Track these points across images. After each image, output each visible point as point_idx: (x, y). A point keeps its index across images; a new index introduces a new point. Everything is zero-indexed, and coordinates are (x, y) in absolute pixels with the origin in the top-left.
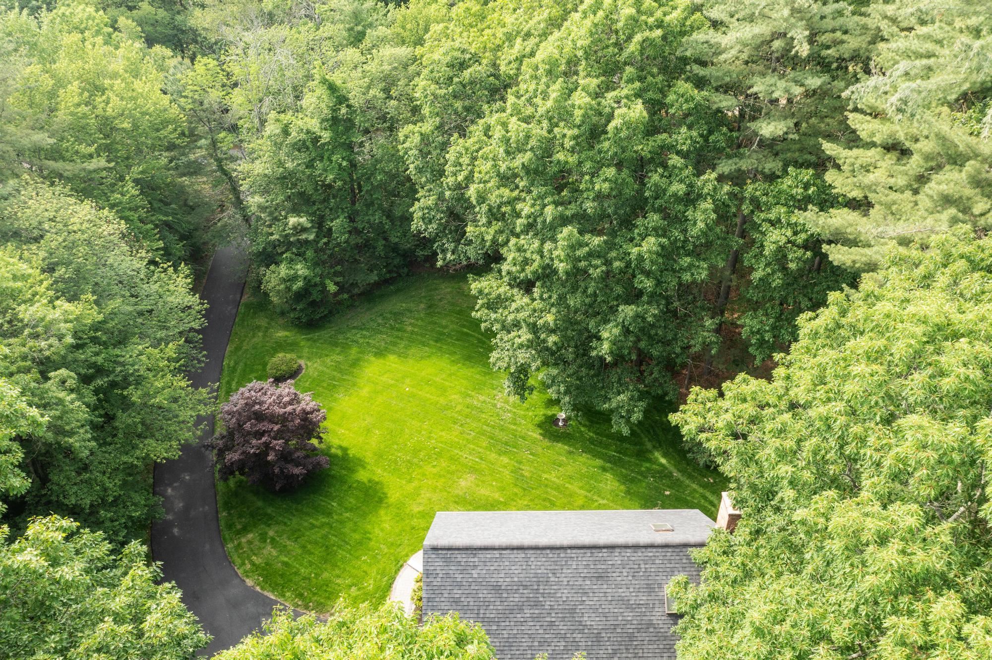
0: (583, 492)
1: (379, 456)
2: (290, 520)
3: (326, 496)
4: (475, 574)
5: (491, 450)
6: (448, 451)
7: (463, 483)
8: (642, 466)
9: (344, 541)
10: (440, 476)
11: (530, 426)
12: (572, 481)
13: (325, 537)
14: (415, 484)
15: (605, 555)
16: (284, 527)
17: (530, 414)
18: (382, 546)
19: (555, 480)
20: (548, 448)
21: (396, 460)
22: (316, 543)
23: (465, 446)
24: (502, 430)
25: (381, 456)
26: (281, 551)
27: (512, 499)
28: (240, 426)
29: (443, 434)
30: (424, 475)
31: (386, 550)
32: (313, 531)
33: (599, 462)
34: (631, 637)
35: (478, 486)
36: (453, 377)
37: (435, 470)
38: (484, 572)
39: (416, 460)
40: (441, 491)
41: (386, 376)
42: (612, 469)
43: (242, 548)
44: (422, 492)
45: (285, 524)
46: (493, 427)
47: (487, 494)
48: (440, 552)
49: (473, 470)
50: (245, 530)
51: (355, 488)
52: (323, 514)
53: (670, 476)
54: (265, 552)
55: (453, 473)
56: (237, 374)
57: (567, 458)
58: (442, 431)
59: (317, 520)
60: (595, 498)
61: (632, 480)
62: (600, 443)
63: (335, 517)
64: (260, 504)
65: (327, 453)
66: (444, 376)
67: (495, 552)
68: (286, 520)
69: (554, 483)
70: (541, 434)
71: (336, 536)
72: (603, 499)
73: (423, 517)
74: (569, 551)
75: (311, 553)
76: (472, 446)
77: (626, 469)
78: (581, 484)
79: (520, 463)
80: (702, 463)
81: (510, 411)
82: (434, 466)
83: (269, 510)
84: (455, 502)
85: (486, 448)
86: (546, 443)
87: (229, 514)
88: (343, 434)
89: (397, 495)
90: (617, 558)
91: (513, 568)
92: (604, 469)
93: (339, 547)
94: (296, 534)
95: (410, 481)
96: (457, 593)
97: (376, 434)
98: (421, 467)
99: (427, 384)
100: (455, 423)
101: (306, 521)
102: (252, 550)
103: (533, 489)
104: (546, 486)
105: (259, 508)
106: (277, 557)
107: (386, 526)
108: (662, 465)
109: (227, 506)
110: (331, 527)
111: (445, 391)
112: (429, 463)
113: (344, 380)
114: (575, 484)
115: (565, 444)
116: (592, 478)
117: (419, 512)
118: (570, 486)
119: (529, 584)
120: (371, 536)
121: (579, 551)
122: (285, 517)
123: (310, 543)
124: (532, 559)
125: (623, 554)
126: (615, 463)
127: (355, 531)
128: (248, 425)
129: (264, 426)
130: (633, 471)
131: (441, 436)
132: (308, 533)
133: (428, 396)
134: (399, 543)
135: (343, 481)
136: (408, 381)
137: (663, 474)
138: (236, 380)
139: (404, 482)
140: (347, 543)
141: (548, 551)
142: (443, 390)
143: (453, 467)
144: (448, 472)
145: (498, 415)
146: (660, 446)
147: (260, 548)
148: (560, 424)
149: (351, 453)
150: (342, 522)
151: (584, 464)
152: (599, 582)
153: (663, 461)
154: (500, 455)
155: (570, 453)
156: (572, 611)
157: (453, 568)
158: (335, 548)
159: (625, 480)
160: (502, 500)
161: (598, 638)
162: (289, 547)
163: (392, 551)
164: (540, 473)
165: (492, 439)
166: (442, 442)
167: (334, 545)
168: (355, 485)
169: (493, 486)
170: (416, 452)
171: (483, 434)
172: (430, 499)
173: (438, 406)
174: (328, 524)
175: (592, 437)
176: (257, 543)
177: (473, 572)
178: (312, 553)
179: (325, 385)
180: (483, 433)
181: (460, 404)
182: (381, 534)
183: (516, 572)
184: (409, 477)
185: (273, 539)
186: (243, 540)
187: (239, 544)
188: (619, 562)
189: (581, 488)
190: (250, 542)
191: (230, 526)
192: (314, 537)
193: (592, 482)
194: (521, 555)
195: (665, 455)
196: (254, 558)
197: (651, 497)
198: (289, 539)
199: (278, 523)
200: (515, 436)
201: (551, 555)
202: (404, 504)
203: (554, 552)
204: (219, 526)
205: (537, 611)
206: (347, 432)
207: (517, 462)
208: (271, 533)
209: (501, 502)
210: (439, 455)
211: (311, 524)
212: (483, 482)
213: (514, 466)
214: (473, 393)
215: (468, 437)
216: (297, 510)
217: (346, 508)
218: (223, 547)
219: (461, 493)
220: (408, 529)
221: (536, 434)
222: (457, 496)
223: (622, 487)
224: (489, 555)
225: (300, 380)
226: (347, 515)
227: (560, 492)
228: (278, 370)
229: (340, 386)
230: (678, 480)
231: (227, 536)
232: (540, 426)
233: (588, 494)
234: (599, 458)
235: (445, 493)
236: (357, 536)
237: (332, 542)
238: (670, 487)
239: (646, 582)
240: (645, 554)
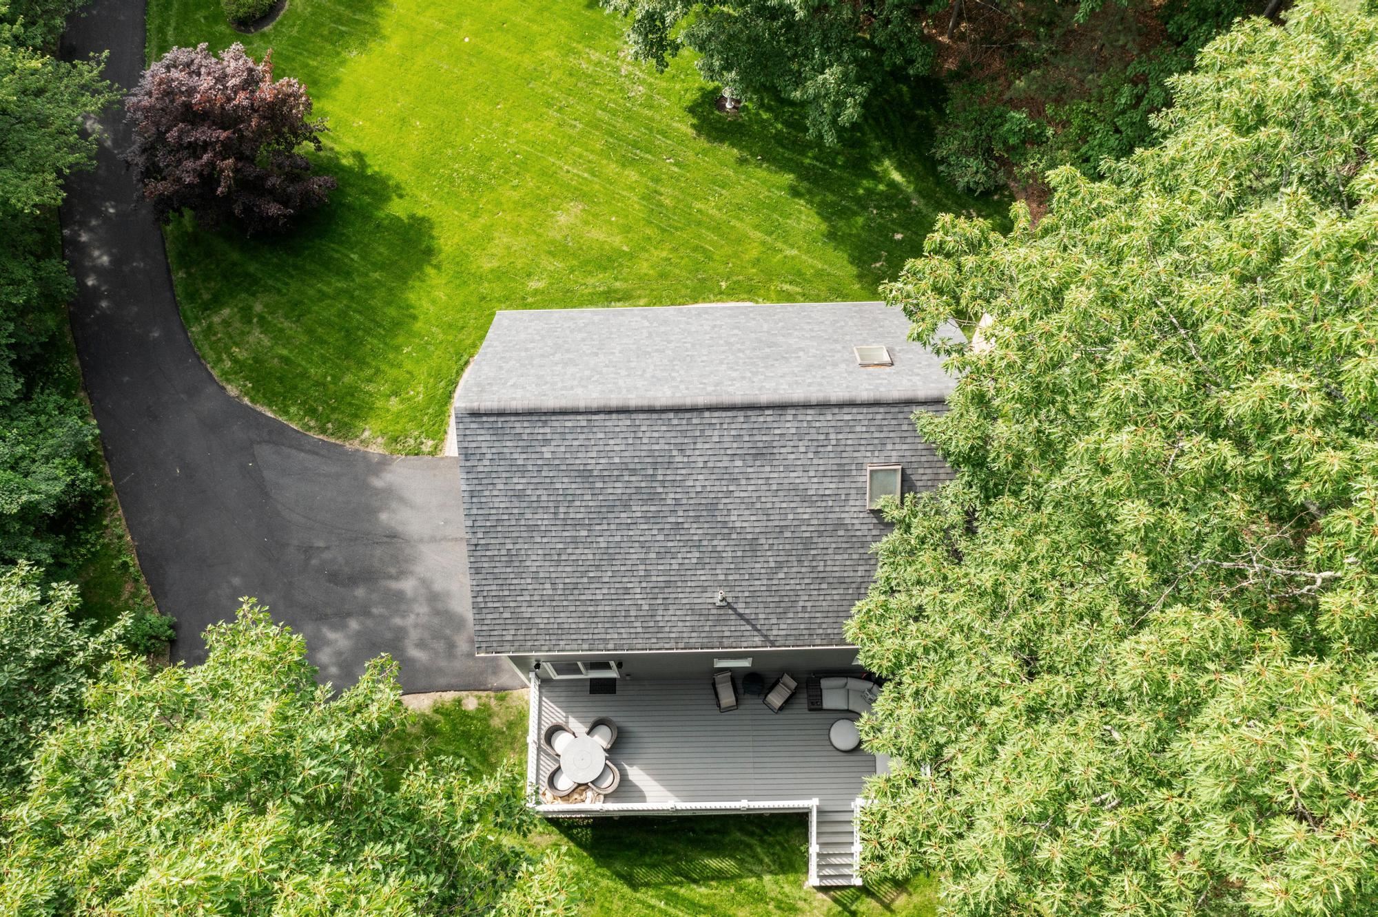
0: (759, 234)
1: (424, 167)
2: (287, 284)
3: (341, 243)
4: (547, 452)
5: (609, 158)
6: (538, 158)
7: (562, 219)
8: (859, 185)
9: (374, 321)
10: (524, 206)
11: (679, 112)
12: (742, 214)
13: (343, 314)
14: (484, 220)
15: (769, 419)
16: (277, 298)
17: (678, 86)
18: (434, 329)
19: (714, 212)
20: (705, 152)
21: (450, 176)
22: (329, 324)
23: (566, 148)
24: (628, 119)
25: (427, 170)
26: (274, 338)
27: (644, 249)
28: (161, 136)
29: (529, 126)
30: (499, 204)
31: (441, 337)
32: (323, 304)
33: (789, 178)
34: (807, 544)
35: (586, 223)
36: (546, 14)
37: (515, 195)
38: (563, 449)
39: (483, 177)
40: (526, 232)
41: (428, 14)
42: (809, 191)
43: (215, 335)
44: (496, 234)
45: (279, 291)
46: (614, 113)
47: (602, 237)
49: (580, 195)
50: (216, 302)
51: (387, 229)
52: (338, 274)
53: (904, 204)
54: (251, 339)
55: (545, 200)
56: (174, 11)
57: (735, 172)
58: (527, 120)
59: (329, 284)
60: (779, 245)
61: (844, 213)
62: (794, 143)
63: (357, 280)
64: (235, 256)
65: (331, 167)
66: (530, 12)
67: (579, 417)
68: (279, 285)
69: (711, 217)
70: (693, 126)
71: (360, 313)
72: (792, 246)
73: (499, 278)
74: (707, 414)
75: (322, 342)
76: (577, 150)
77: (833, 192)
78: (757, 221)
79: (657, 180)
80: (962, 183)
81: (642, 82)
82: (514, 188)
83: (252, 268)
84: (549, 252)
85: (601, 153)
86: (703, 143)
87: (189, 274)
88: (362, 129)
89: (456, 240)
90: (789, 424)
91: (611, 442)
92: (795, 192)
93: (368, 331)
94: (297, 309)
95: (476, 215)
96: (519, 482)
97: (415, 128)
98: (493, 189)
99: (500, 29)
100: (549, 105)
101: (312, 286)
102: (231, 337)
103: (676, 229)
104: (699, 224)
105: (234, 264)
106: (271, 348)
107: (440, 294)
108: (892, 184)
109: (184, 260)
110: (352, 298)
111: (532, 43)
112: (507, 181)
113: (358, 22)
114: (747, 220)
115: (733, 145)
116: (775, 209)
117: (492, 271)
118: (738, 224)
119: (639, 466)
120: (416, 312)
121: (724, 414)
122: (277, 280)
123: (321, 324)
124: (643, 428)
126: (815, 182)
127: (389, 303)
128: (174, 132)
129: (201, 134)
130: (844, 197)
131: (525, 131)
132: (315, 308)
133: (503, 52)
134: (460, 324)
135: (366, 217)
136: (466, 23)
137: (894, 198)
138: (173, 23)
139: (466, 217)
140: (380, 326)
141: (671, 415)
142: (528, 42)
143: (546, 189)
144: (539, 198)
145: (622, 90)
146: (895, 148)
147: (242, 333)
148: (728, 106)
149: (375, 166)
150: (368, 288)
151: (764, 182)
152: (758, 463)
153: (896, 176)
154: (624, 166)
155: (742, 161)
156: (712, 507)
158: (360, 333)
159: (828, 212)
160: (625, 248)
161: (753, 546)
162: (288, 332)
163: (450, 338)
164: (689, 199)
165: (612, 135)
166: (526, 142)
167: (358, 329)
168: (386, 222)
169: (611, 223)
170: (484, 160)
171: (597, 127)
172: (509, 248)
173: (521, 71)
174: (346, 291)
175: (781, 131)
176: (238, 325)
177: (544, 449)
178: (326, 342)
179: (326, 33)
180: (595, 124)
181: (558, 68)
182: (432, 308)
183: (616, 448)
184: (473, 209)
185: (262, 318)
186: (216, 319)
187: (210, 327)
188: (793, 431)
189: (757, 227)
190: (226, 323)
191: (192, 296)
192: (325, 314)
193: (775, 216)
194: (625, 421)
195: (900, 167)
196: (235, 350)
197: (871, 244)
198: (287, 317)
199: (267, 289)
200: (651, 130)
201: (675, 422)
202: (467, 256)
203: (681, 415)
204: (174, 296)
205: (653, 508)
206: (368, 124)
207: (652, 180)
208: (258, 308)
209: (625, 253)
210: (524, 166)
211: (320, 291)
212: (596, 216)
213: (647, 188)
214: (580, 47)
215: (571, 131)
216: (295, 267)
217: (374, 264)
218: (186, 333)
219: (559, 237)
220: (474, 299)
221: (685, 126)
222: (553, 242)
223: (824, 227)
224: (569, 422)
225: (281, 23)
226: (377, 275)
227: (721, 236)
228: (240, 6)
229: (351, 34)
230: (918, 212)
231: (189, 313)
232: (692, 110)
233: (768, 239)
234: (791, 171)
235: (534, 237)
236: (392, 312)
237: (355, 323)
238: (904, 226)
239: (837, 461)
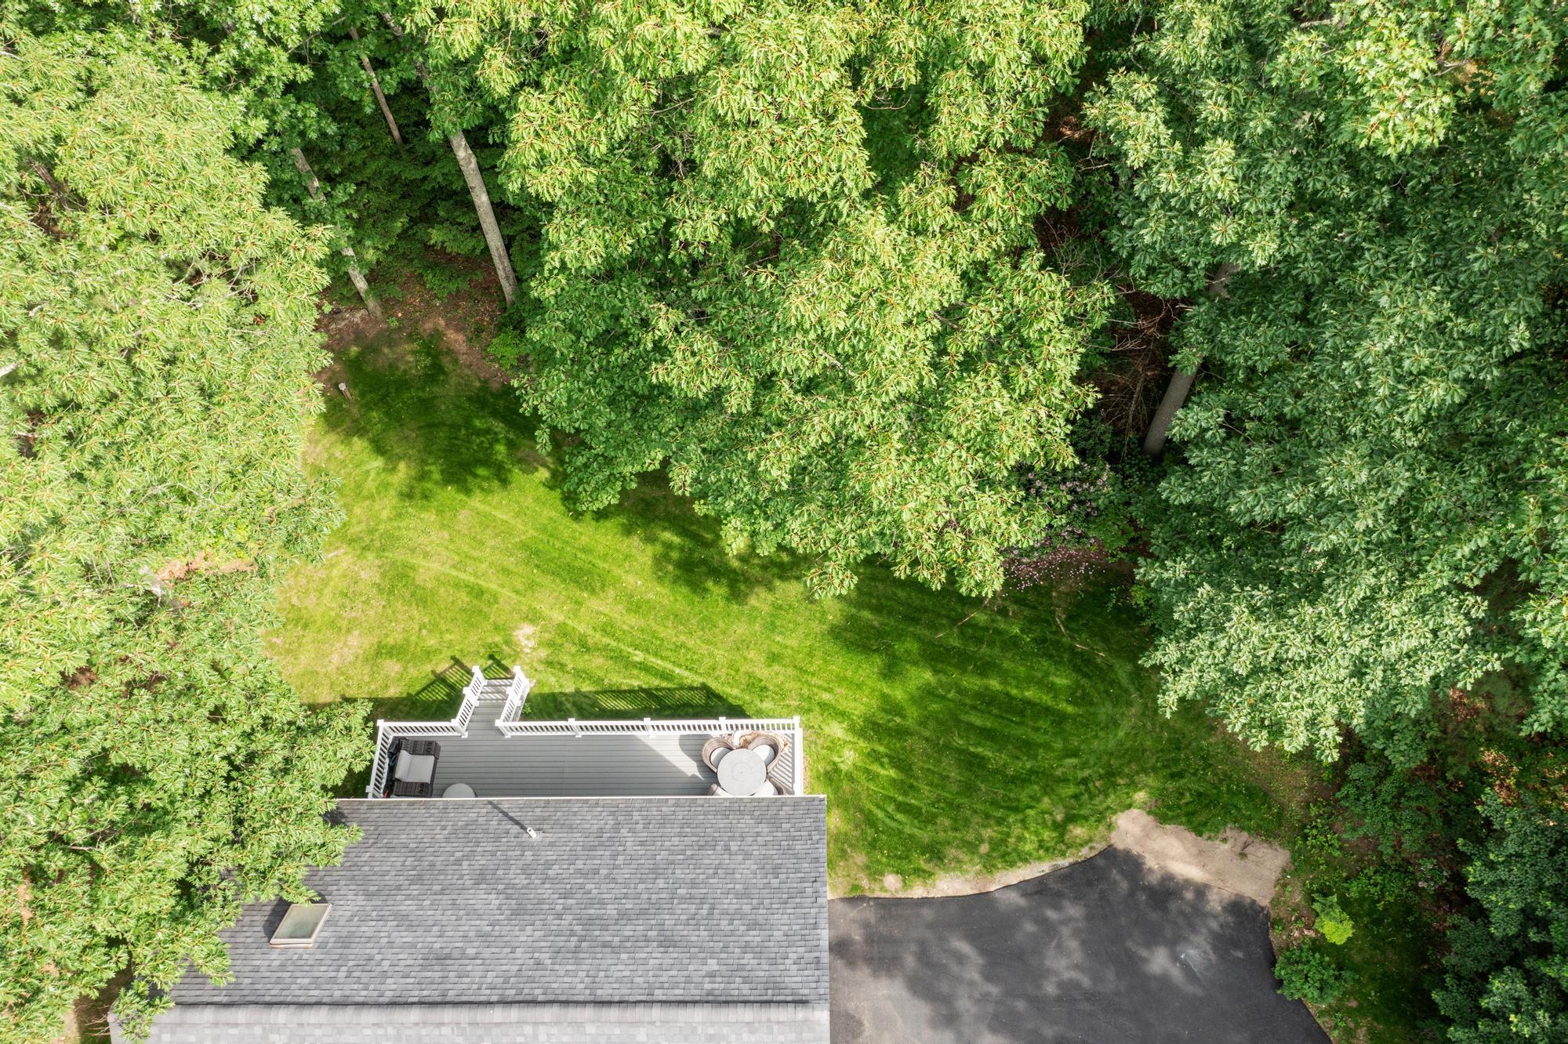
4: (713, 965)
15: (416, 993)
34: (419, 879)
38: (691, 967)
48: (789, 998)
67: (664, 998)
74: (494, 998)
90: (391, 988)
91: (627, 973)
96: (755, 937)
119: (599, 950)
121: (472, 998)
124: (582, 986)
125: (376, 993)
141: (541, 998)
152: (447, 951)
156: (516, 913)
157: (762, 974)
161: (481, 878)
177: (716, 968)
183: (622, 967)
188: (389, 981)
194: (603, 994)
201: (537, 991)
203: (529, 998)
205: (592, 911)
224: (678, 993)
239: (346, 951)
240: (327, 993)
